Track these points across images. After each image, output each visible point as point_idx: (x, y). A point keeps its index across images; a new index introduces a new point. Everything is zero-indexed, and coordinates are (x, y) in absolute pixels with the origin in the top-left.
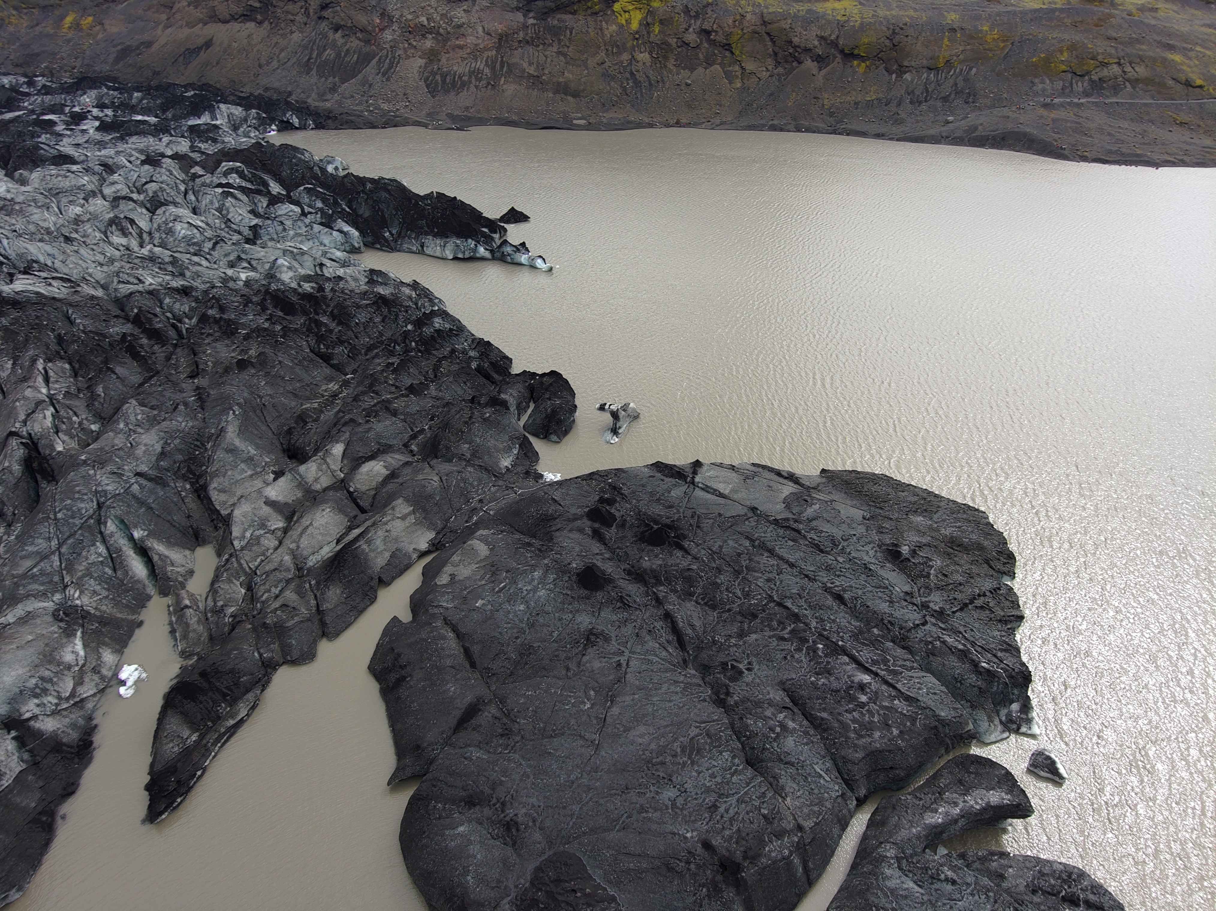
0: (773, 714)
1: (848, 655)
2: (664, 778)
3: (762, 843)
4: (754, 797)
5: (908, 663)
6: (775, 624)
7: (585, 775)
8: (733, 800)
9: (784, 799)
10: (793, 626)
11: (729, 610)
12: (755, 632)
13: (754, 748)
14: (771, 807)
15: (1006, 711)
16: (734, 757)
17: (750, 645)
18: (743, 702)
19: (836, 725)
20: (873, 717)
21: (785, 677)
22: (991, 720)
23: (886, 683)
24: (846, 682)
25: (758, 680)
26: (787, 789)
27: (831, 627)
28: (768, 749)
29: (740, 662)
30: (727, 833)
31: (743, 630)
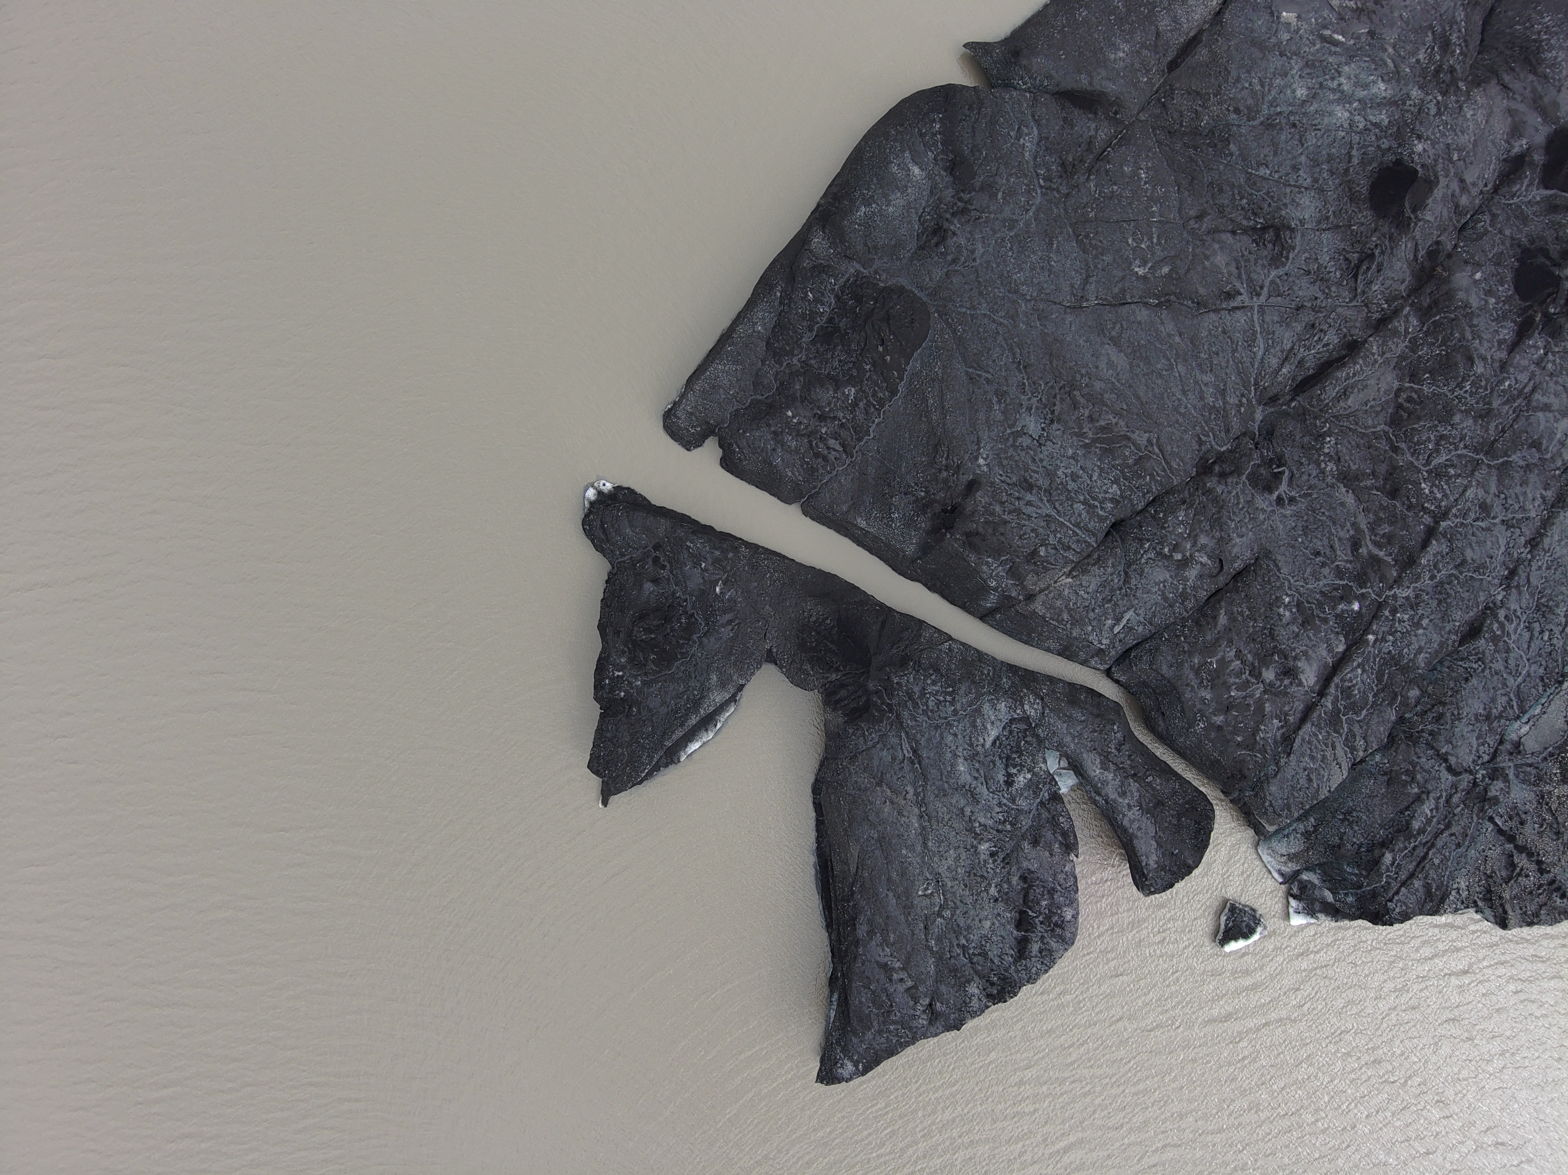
0: (1203, 547)
1: (1347, 650)
2: (1053, 412)
3: (996, 553)
4: (1058, 535)
5: (1360, 743)
6: (1386, 529)
7: (1030, 305)
8: (1047, 510)
9: (1068, 575)
10: (1389, 559)
11: (1395, 449)
12: (1358, 499)
13: (1141, 527)
14: (1052, 560)
15: (1316, 882)
16: (1112, 500)
17: (1331, 497)
18: (1215, 500)
19: (1209, 638)
20: (1237, 689)
21: (1279, 557)
22: (1291, 857)
23: (1309, 709)
24: (1294, 649)
25: (1262, 517)
26: (1085, 579)
27: (1401, 621)
28: (1142, 547)
29: (1290, 484)
30: (998, 509)
31: (1357, 478)
